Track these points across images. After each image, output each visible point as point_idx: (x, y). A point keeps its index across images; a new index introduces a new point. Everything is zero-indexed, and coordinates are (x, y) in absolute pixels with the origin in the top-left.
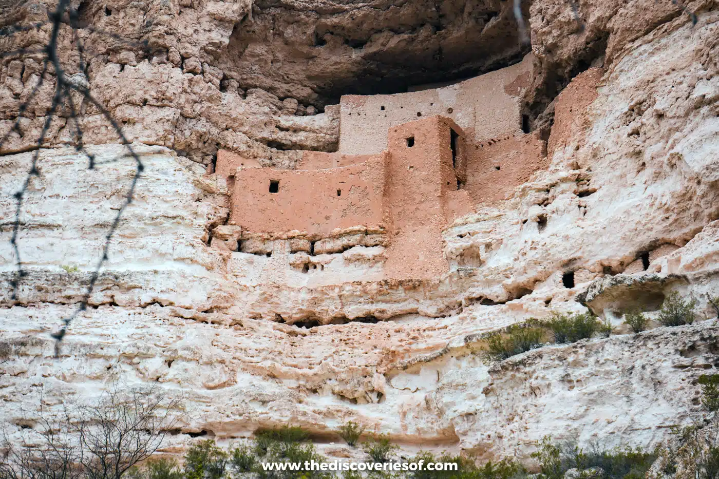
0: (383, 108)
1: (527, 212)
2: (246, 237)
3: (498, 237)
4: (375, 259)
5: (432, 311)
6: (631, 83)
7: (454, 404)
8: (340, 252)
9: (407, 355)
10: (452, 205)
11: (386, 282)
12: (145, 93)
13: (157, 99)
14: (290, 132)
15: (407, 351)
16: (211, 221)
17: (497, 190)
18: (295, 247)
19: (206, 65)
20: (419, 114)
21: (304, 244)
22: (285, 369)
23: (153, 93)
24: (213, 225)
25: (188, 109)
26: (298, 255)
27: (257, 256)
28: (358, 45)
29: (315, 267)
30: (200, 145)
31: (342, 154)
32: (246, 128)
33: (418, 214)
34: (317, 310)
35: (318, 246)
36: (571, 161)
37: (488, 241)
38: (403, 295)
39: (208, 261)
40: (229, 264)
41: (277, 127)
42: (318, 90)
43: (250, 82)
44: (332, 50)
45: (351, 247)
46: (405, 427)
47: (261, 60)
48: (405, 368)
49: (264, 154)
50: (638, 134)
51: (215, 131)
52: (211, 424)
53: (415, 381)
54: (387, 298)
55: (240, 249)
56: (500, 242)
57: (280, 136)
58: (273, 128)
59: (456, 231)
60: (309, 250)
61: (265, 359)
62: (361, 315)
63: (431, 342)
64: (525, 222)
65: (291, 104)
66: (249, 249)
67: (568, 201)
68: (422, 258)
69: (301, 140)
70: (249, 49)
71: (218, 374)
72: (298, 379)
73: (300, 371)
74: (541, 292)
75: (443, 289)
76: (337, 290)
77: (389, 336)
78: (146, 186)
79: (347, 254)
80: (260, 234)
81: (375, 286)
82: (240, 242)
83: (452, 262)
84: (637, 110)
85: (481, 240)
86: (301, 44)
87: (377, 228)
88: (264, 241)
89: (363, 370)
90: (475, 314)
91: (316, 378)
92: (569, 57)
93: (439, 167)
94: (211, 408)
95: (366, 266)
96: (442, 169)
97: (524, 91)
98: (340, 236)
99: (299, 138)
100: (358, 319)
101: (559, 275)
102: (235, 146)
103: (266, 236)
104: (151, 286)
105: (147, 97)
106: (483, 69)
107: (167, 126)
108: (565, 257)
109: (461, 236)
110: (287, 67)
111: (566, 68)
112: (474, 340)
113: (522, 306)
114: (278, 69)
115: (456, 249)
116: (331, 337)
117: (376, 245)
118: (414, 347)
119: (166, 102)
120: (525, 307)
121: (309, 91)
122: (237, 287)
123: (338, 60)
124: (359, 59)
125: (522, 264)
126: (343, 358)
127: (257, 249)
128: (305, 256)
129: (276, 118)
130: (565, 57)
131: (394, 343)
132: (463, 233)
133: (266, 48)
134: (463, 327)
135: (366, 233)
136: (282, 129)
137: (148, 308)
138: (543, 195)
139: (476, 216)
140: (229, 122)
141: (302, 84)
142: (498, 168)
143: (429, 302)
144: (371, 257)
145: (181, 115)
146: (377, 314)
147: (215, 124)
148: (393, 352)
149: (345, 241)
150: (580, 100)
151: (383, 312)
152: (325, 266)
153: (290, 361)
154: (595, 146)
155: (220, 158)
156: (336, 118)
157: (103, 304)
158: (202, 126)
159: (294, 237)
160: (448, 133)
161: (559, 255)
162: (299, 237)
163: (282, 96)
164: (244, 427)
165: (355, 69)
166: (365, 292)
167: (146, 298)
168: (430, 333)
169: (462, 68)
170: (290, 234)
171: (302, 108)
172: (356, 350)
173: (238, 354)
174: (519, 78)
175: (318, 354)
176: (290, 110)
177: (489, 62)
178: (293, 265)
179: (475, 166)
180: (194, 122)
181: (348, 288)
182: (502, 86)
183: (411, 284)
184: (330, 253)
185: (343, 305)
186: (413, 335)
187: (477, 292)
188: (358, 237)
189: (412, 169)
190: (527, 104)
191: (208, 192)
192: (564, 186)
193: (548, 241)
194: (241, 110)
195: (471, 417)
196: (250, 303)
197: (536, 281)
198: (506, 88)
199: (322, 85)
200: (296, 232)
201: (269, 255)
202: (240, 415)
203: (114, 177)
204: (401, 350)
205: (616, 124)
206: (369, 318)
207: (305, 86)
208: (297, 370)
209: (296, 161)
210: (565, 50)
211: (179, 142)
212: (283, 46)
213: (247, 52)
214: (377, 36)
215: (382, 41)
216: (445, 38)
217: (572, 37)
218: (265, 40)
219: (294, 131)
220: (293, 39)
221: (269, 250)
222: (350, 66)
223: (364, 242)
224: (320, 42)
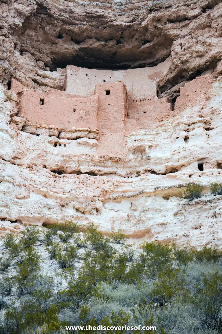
0: (87, 75)
1: (179, 133)
2: (27, 124)
3: (156, 143)
4: (93, 145)
5: (124, 174)
7: (153, 218)
8: (75, 139)
9: (112, 193)
10: (128, 125)
11: (104, 157)
14: (41, 77)
15: (113, 191)
16: (11, 114)
17: (145, 123)
18: (51, 133)
19: (10, 34)
20: (105, 81)
21: (56, 133)
22: (51, 193)
24: (12, 116)
25: (1, 55)
26: (53, 137)
27: (31, 135)
28: (78, 42)
29: (60, 145)
30: (4, 74)
31: (68, 93)
32: (24, 71)
33: (112, 127)
34: (65, 166)
35: (62, 135)
36: (199, 114)
37: (151, 145)
38: (110, 164)
39: (12, 133)
40: (19, 136)
41: (36, 73)
42: (53, 60)
43: (25, 48)
44: (65, 42)
45: (81, 138)
46: (113, 228)
47: (32, 39)
48: (115, 199)
49: (32, 85)
51: (11, 68)
52: (22, 217)
53: (117, 206)
54: (102, 164)
55: (23, 130)
56: (157, 146)
57: (38, 78)
58: (34, 73)
59: (134, 138)
60: (57, 136)
61: (43, 187)
62: (88, 171)
63: (125, 188)
64: (177, 138)
65: (41, 64)
66: (28, 130)
67: (202, 131)
68: (116, 148)
69: (46, 82)
70: (27, 32)
71: (23, 192)
72: (56, 199)
73: (59, 195)
74: (186, 171)
75: (131, 164)
76: (77, 157)
77: (104, 183)
79: (79, 140)
80: (35, 124)
81: (97, 158)
82: (23, 126)
83: (130, 152)
85: (146, 144)
86: (52, 35)
87: (95, 130)
88: (37, 128)
89: (92, 198)
90: (149, 177)
91: (66, 199)
92: (194, 67)
93: (123, 107)
94: (22, 209)
95: (89, 148)
97: (158, 80)
98: (76, 131)
99: (46, 81)
100: (86, 173)
101: (196, 164)
102: (20, 78)
103: (38, 126)
106: (132, 66)
108: (201, 156)
109: (135, 141)
110: (42, 45)
112: (160, 189)
113: (176, 176)
114: (38, 45)
115: (134, 146)
116: (74, 180)
117: (94, 139)
118: (116, 190)
120: (178, 177)
121: (50, 59)
122: (26, 148)
123: (68, 47)
124: (77, 49)
125: (176, 157)
126: (82, 191)
127: (32, 131)
128: (56, 139)
129: (36, 69)
130: (192, 67)
131: (107, 187)
132: (137, 139)
133: (35, 34)
134: (142, 183)
135: (90, 132)
136: (38, 75)
138: (187, 127)
139: (144, 132)
140: (17, 66)
141: (47, 55)
142: (145, 112)
143: (122, 169)
144: (92, 144)
146: (96, 172)
147: (11, 65)
148: (106, 191)
149: (79, 134)
151: (99, 171)
152: (67, 145)
153: (54, 190)
154: (213, 109)
155: (13, 83)
156: (63, 75)
158: (6, 65)
159: (52, 129)
161: (197, 155)
162: (54, 129)
163: (37, 59)
164: (39, 220)
165: (74, 54)
166: (92, 160)
168: (124, 184)
169: (122, 64)
170: (50, 126)
171: (45, 67)
172: (88, 188)
173: (31, 183)
174: (155, 73)
175: (68, 188)
176: (40, 67)
177: (138, 63)
178: (50, 142)
179: (133, 109)
180: (3, 61)
181: (83, 157)
182: (147, 75)
183: (116, 159)
184: (69, 139)
185: (79, 165)
186: (116, 184)
187: (150, 167)
188: (86, 133)
189: (109, 106)
190: (159, 86)
191: (9, 98)
192: (199, 124)
193: (192, 148)
194: (22, 61)
195: (164, 225)
196: (30, 158)
197: (183, 166)
198: (148, 76)
199: (56, 58)
200: (53, 126)
202: (39, 214)
204: (110, 190)
206: (92, 173)
207: (48, 57)
208: (56, 194)
209: (45, 92)
210: (192, 64)
212: (43, 34)
213: (26, 33)
214: (88, 40)
215: (90, 43)
216: (120, 48)
217: (198, 59)
218: (35, 29)
219: (43, 77)
220: (49, 32)
221: (38, 133)
222: (73, 51)
223: (88, 136)
224: (60, 36)
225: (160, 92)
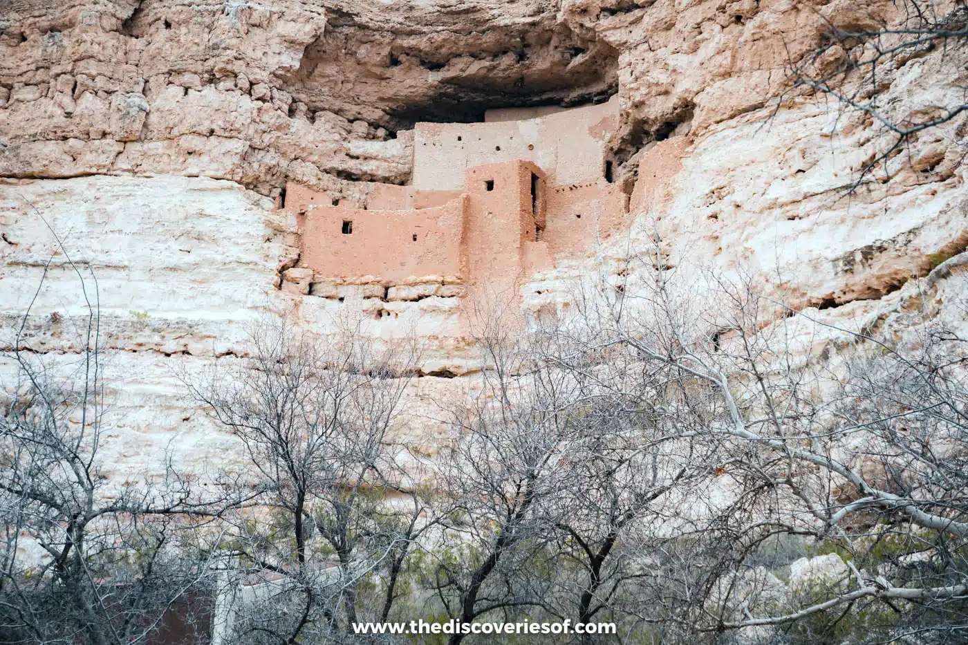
0: (460, 139)
1: (606, 280)
2: (317, 280)
4: (451, 311)
6: (714, 165)
8: (416, 300)
10: (531, 256)
11: (463, 339)
12: (212, 122)
13: (225, 129)
14: (360, 161)
16: (282, 264)
17: (576, 241)
18: (368, 293)
19: (275, 90)
20: (498, 148)
21: (379, 290)
23: (220, 123)
24: (284, 268)
25: (257, 142)
26: (371, 301)
27: (328, 301)
28: (436, 67)
29: (389, 314)
30: (269, 178)
31: (416, 188)
32: (315, 158)
33: (496, 264)
34: (392, 361)
35: (392, 293)
36: (652, 231)
37: (566, 301)
38: (479, 352)
39: (281, 307)
40: (301, 308)
41: (347, 155)
42: (390, 111)
43: (319, 104)
44: (407, 72)
45: (427, 297)
47: (331, 81)
49: (334, 187)
50: (716, 217)
51: (284, 163)
54: (463, 354)
55: (310, 293)
57: (351, 165)
58: (342, 155)
59: (535, 286)
60: (383, 296)
62: (436, 369)
64: (604, 290)
65: (361, 127)
66: (320, 292)
69: (372, 170)
70: (319, 69)
76: (412, 343)
78: (216, 226)
79: (422, 303)
80: (333, 279)
81: (451, 342)
82: (311, 285)
83: (530, 318)
84: (717, 193)
85: (559, 298)
86: (375, 65)
87: (454, 279)
88: (337, 285)
92: (656, 118)
93: (518, 216)
95: (443, 317)
96: (522, 217)
97: (608, 136)
98: (416, 284)
99: (370, 168)
100: (433, 374)
102: (305, 179)
103: (339, 281)
104: (225, 336)
105: (214, 127)
107: (236, 160)
109: (539, 293)
110: (358, 88)
111: (652, 125)
114: (349, 90)
115: (534, 306)
117: (452, 296)
119: (234, 133)
121: (380, 113)
122: (311, 335)
123: (413, 83)
124: (436, 83)
127: (329, 294)
128: (378, 303)
129: (346, 144)
130: (652, 116)
132: (541, 290)
133: (336, 69)
136: (352, 157)
137: (222, 359)
138: (623, 266)
139: (555, 273)
140: (298, 152)
141: (373, 106)
142: (579, 216)
144: (447, 309)
145: (250, 146)
146: (452, 370)
147: (284, 154)
149: (420, 290)
150: (664, 167)
151: (458, 367)
152: (399, 314)
154: (676, 221)
155: (288, 193)
156: (410, 144)
157: (175, 353)
158: (270, 159)
159: (367, 283)
160: (529, 178)
162: (373, 283)
163: (352, 118)
165: (431, 93)
166: (441, 347)
167: (221, 348)
169: (544, 97)
170: (364, 279)
171: (372, 130)
172: (431, 407)
174: (604, 120)
176: (360, 134)
177: (574, 94)
178: (367, 312)
179: (555, 211)
180: (262, 153)
181: (425, 341)
182: (586, 127)
184: (404, 300)
185: (418, 359)
188: (434, 287)
189: (490, 215)
190: (612, 149)
191: (279, 231)
192: (643, 259)
194: (310, 137)
198: (590, 129)
199: (394, 107)
200: (370, 278)
201: (341, 299)
203: (181, 215)
205: (698, 202)
206: (444, 373)
207: (377, 108)
209: (367, 194)
210: (652, 109)
211: (246, 175)
212: (355, 65)
213: (316, 72)
214: (454, 60)
215: (461, 66)
216: (528, 68)
217: (660, 98)
218: (336, 59)
219: (366, 159)
220: (367, 59)
221: (342, 296)
222: (425, 90)
223: (440, 293)
224: (394, 62)
225: (615, 164)
